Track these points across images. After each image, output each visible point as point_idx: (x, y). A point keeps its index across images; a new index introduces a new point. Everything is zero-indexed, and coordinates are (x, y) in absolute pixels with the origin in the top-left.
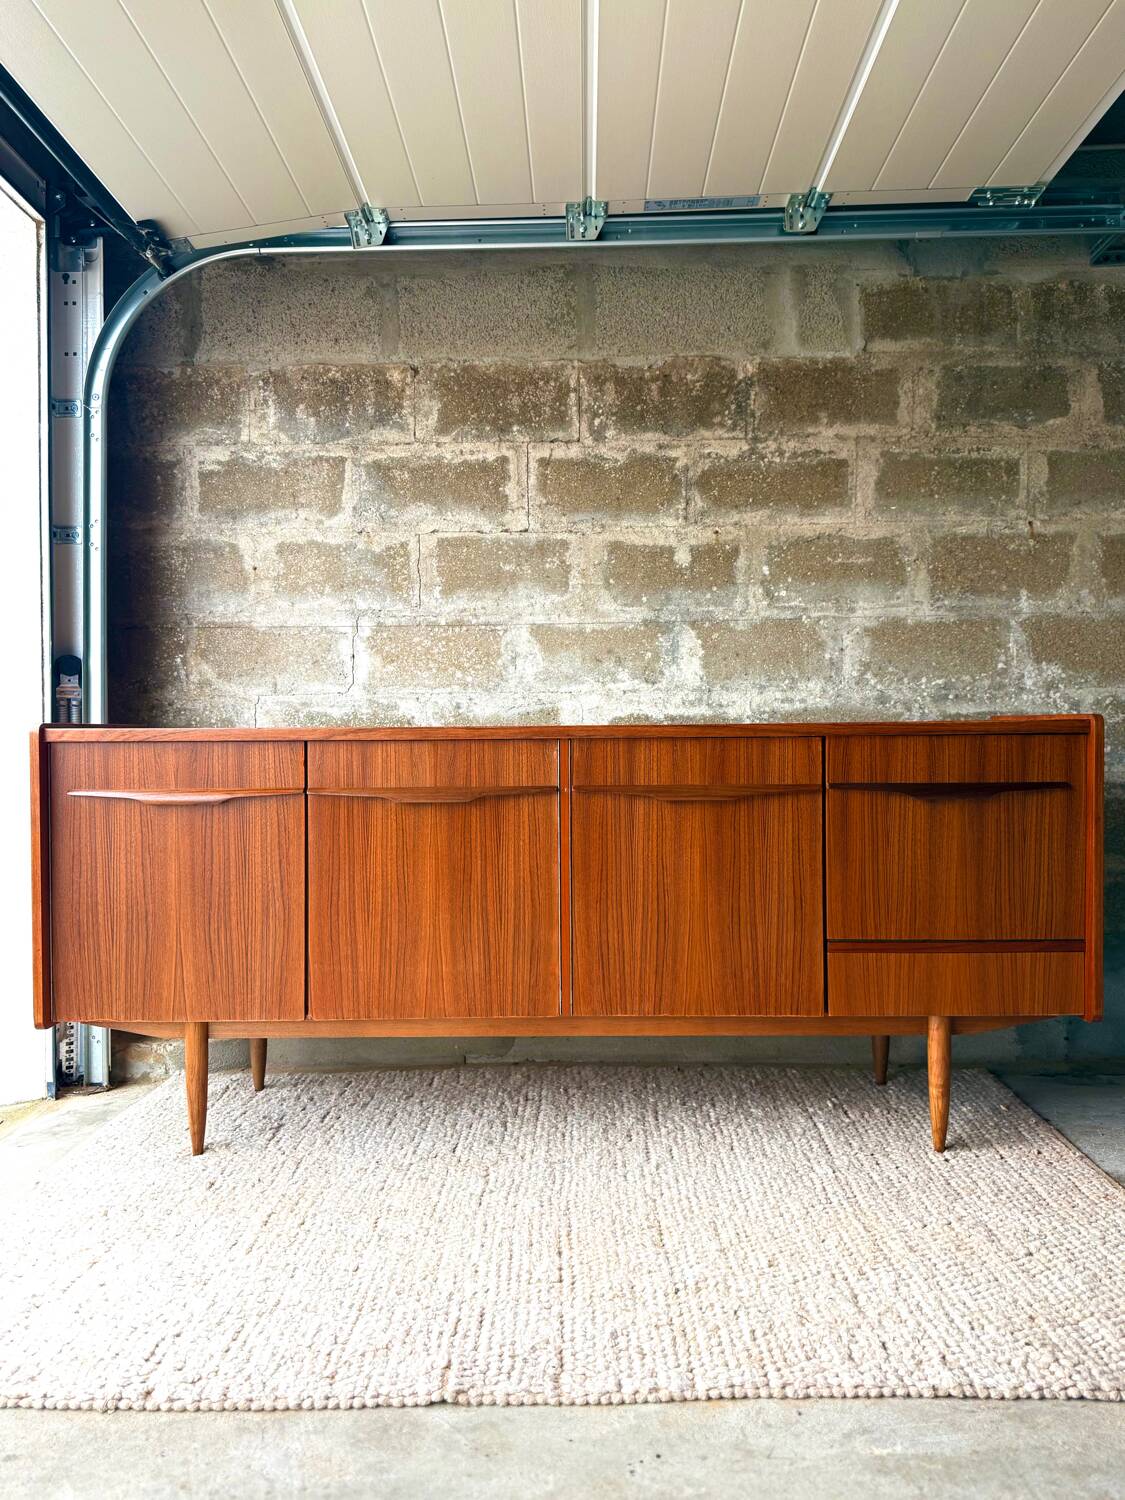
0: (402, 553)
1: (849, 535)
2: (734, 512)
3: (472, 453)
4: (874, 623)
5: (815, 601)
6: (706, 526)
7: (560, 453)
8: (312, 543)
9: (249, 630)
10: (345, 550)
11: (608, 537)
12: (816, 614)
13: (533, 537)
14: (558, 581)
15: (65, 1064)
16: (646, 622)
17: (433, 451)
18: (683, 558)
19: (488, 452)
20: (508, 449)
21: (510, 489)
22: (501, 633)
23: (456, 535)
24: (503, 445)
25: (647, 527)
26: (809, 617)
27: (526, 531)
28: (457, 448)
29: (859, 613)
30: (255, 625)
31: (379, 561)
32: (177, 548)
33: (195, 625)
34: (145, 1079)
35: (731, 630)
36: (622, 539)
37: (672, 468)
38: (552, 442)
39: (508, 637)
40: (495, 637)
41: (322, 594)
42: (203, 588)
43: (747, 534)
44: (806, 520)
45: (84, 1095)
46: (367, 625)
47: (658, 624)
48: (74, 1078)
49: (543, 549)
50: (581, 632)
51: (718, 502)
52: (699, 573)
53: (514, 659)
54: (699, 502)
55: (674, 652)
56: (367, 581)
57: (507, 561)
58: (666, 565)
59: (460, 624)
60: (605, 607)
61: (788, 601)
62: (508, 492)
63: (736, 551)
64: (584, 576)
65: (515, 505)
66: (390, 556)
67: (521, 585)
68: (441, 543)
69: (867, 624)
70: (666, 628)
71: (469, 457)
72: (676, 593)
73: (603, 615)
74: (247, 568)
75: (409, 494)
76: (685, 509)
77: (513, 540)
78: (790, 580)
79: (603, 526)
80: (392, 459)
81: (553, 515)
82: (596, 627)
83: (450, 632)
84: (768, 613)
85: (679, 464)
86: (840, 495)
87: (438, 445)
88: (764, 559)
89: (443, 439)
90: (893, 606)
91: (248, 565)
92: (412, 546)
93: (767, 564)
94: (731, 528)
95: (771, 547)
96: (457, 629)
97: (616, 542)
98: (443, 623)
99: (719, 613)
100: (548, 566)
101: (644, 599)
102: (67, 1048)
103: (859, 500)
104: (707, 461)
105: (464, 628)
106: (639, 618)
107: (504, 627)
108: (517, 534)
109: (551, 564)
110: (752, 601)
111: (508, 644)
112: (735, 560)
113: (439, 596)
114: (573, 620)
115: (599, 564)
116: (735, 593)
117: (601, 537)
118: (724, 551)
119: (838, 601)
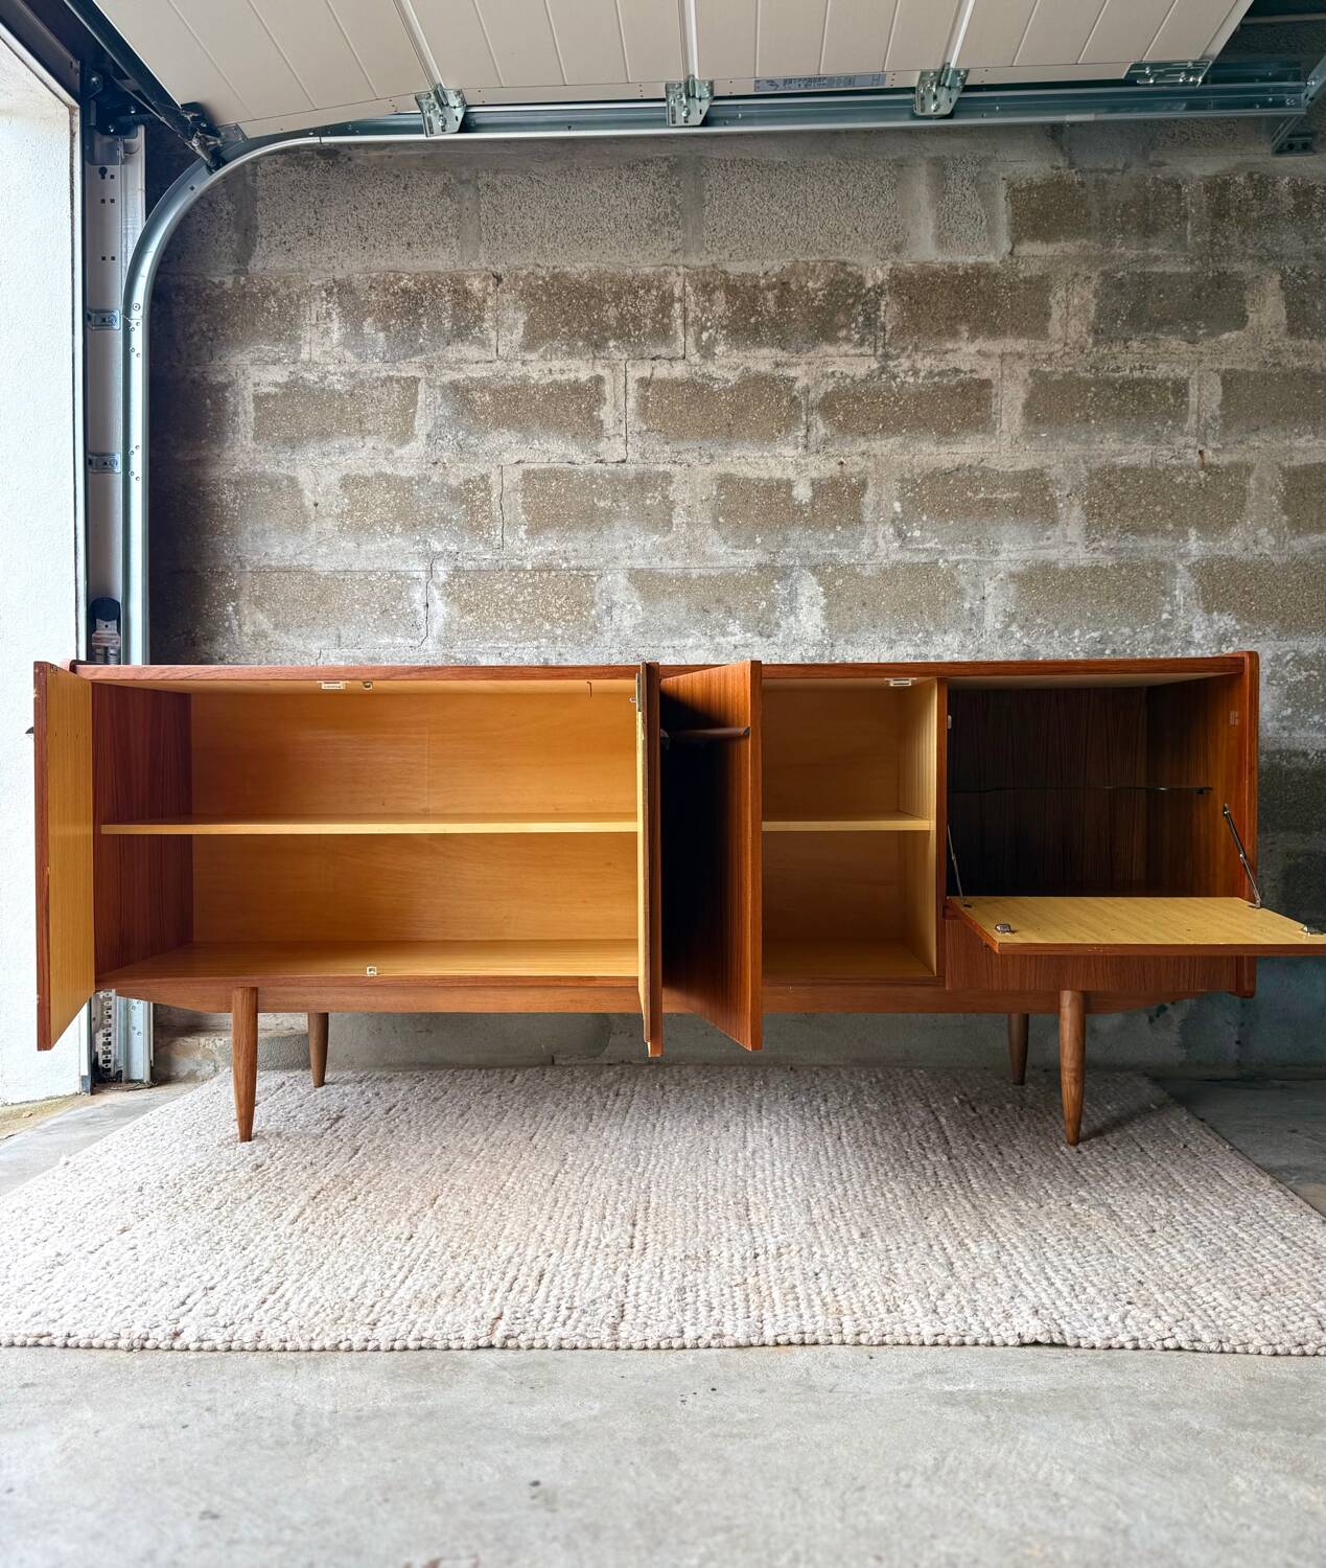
0: (482, 486)
1: (992, 467)
2: (861, 440)
3: (562, 372)
4: (1021, 568)
5: (952, 542)
6: (829, 457)
7: (662, 371)
8: (381, 475)
9: (309, 575)
10: (418, 483)
11: (718, 468)
12: (953, 558)
13: (631, 468)
14: (659, 519)
15: (101, 1057)
16: (760, 567)
17: (518, 370)
18: (802, 493)
19: (581, 370)
20: (603, 367)
21: (606, 413)
22: (595, 579)
23: (543, 466)
24: (597, 362)
25: (762, 457)
26: (946, 561)
27: (624, 461)
28: (545, 367)
29: (1003, 556)
30: (316, 569)
31: (456, 495)
32: (229, 482)
33: (249, 569)
34: (192, 1078)
35: (857, 576)
36: (732, 471)
37: (790, 388)
38: (654, 359)
39: (603, 584)
40: (588, 584)
41: (392, 534)
42: (258, 527)
43: (877, 464)
44: (943, 449)
45: (123, 1090)
46: (442, 570)
47: (774, 568)
48: (112, 1074)
49: (643, 482)
50: (687, 578)
51: (843, 428)
52: (821, 510)
53: (609, 609)
54: (821, 429)
55: (791, 601)
56: (444, 519)
57: (602, 496)
58: (784, 501)
59: (549, 568)
60: (714, 549)
61: (923, 542)
62: (602, 417)
63: (863, 485)
64: (689, 514)
65: (611, 432)
66: (468, 490)
67: (617, 524)
69: (1013, 569)
70: (784, 574)
71: (558, 377)
72: (795, 534)
73: (712, 558)
74: (307, 503)
75: (491, 420)
76: (806, 437)
77: (608, 471)
78: (924, 518)
79: (712, 457)
80: (472, 379)
81: (654, 443)
82: (703, 572)
83: (537, 578)
84: (899, 557)
85: (799, 385)
86: (982, 421)
87: (524, 363)
88: (896, 493)
89: (529, 357)
90: (1042, 548)
91: (308, 499)
92: (494, 479)
93: (899, 499)
94: (856, 458)
96: (545, 575)
97: (726, 475)
98: (529, 567)
99: (844, 556)
100: (648, 502)
101: (758, 540)
102: (104, 1039)
103: (1005, 426)
104: (831, 381)
105: (553, 573)
106: (752, 562)
107: (598, 572)
108: (614, 466)
109: (652, 499)
110: (881, 542)
111: (602, 591)
112: (862, 496)
113: (524, 537)
114: (677, 564)
115: (707, 500)
116: (863, 534)
117: (709, 469)
118: (849, 486)
119: (980, 542)
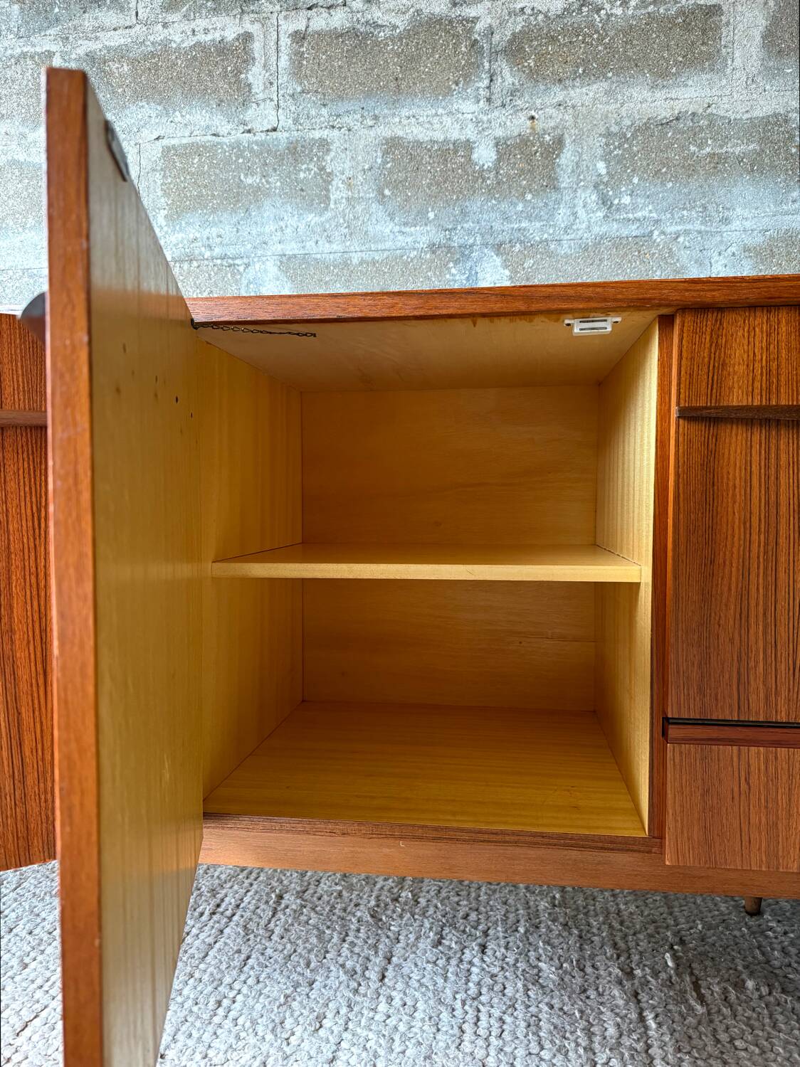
1: (722, 113)
2: (557, 88)
3: (206, 31)
4: (759, 239)
5: (671, 209)
6: (517, 110)
7: (320, 22)
8: (13, 163)
11: (384, 131)
12: (671, 229)
13: (282, 136)
14: (316, 195)
16: (433, 248)
17: (159, 33)
18: (485, 155)
19: (228, 28)
20: (252, 22)
21: (255, 76)
22: (241, 269)
23: (185, 141)
24: (246, 17)
25: (436, 115)
26: (663, 233)
27: (275, 130)
28: (188, 27)
29: (736, 224)
35: (551, 255)
36: (400, 133)
37: (470, 31)
38: (310, 9)
39: (250, 273)
40: (233, 275)
41: (24, 227)
43: (576, 117)
44: (660, 94)
47: (449, 248)
49: (296, 151)
50: (346, 264)
51: (534, 75)
52: (508, 175)
54: (508, 76)
57: (249, 171)
58: (462, 166)
60: (378, 227)
61: (634, 209)
62: (251, 79)
63: (559, 142)
64: (349, 187)
65: (261, 96)
67: (267, 203)
68: (167, 150)
69: (749, 241)
70: (461, 255)
71: (202, 37)
72: (475, 204)
73: (376, 240)
75: (129, 93)
76: (489, 88)
77: (256, 143)
78: (636, 180)
79: (376, 118)
80: (109, 49)
81: (310, 106)
82: (365, 256)
84: (604, 229)
85: (480, 26)
86: (710, 57)
87: (165, 25)
88: (600, 152)
89: (170, 17)
90: (787, 213)
92: (132, 159)
93: (605, 158)
94: (550, 111)
95: (609, 134)
96: (186, 266)
97: (392, 139)
99: (535, 230)
100: (302, 175)
101: (431, 215)
103: (738, 62)
104: (520, 19)
105: (195, 264)
106: (423, 241)
107: (246, 261)
108: (263, 135)
109: (306, 173)
110: (581, 213)
111: (250, 283)
112: (558, 156)
113: (164, 223)
114: (335, 247)
115: (370, 169)
116: (558, 202)
117: (372, 133)
118: (542, 144)
119: (705, 208)
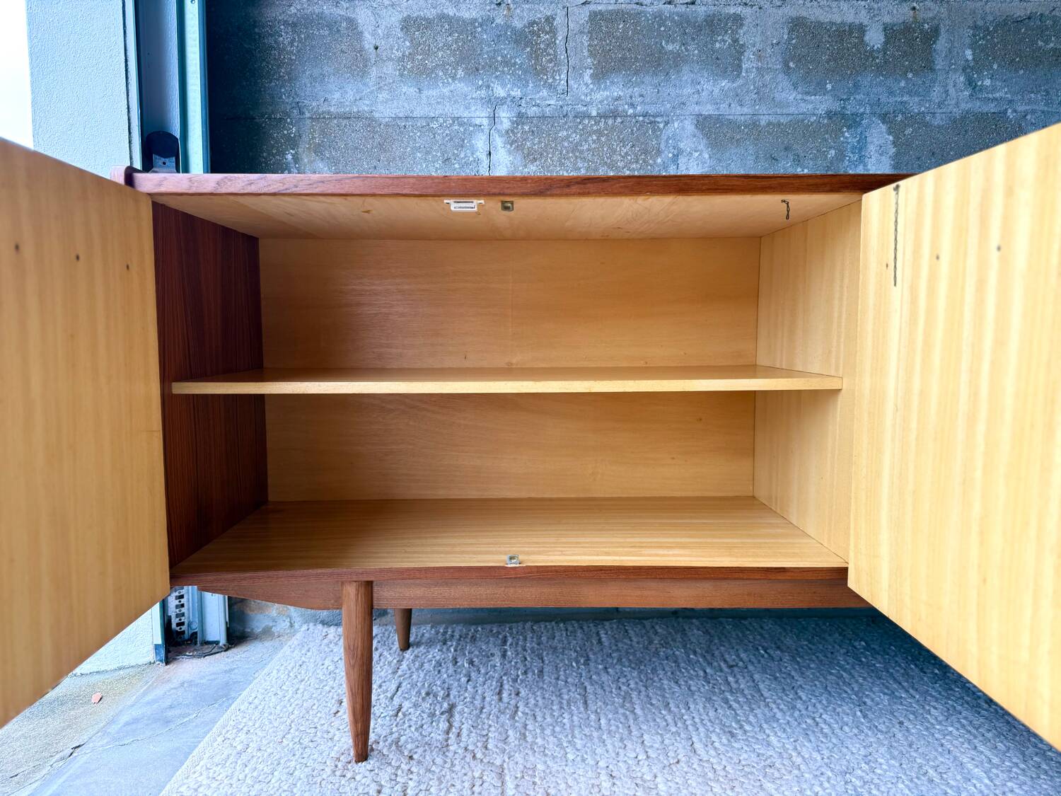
0: (547, 29)
5: (1022, 92)
8: (443, 17)
9: (370, 122)
10: (481, 25)
11: (790, 11)
12: (1021, 108)
13: (700, 9)
14: (728, 64)
15: (174, 621)
16: (830, 114)
18: (875, 38)
22: (661, 126)
23: (610, 8)
26: (1015, 111)
27: (693, 3)
30: (376, 115)
31: (523, 38)
32: (286, 23)
33: (308, 115)
34: (267, 633)
35: (927, 125)
36: (804, 14)
39: (670, 131)
40: (654, 131)
41: (454, 78)
42: (316, 72)
43: (950, 11)
45: (199, 657)
46: (505, 117)
47: (843, 116)
48: (186, 636)
49: (713, 24)
50: (755, 125)
52: (893, 56)
53: (676, 157)
55: (861, 149)
56: (506, 63)
57: (670, 39)
58: (855, 46)
59: (615, 114)
60: (784, 95)
61: (994, 90)
63: (935, 31)
64: (759, 58)
66: (533, 33)
67: (686, 68)
68: (594, 16)
70: (853, 121)
72: (866, 80)
73: (780, 105)
74: (367, 46)
77: (677, 14)
78: (995, 67)
82: (772, 119)
83: (602, 124)
84: (969, 105)
88: (968, 41)
91: (368, 41)
92: (559, 21)
93: (972, 47)
94: (930, 4)
95: (975, 27)
96: (610, 122)
97: (798, 18)
98: (594, 113)
99: (914, 104)
100: (718, 45)
101: (829, 87)
102: (177, 602)
105: (619, 120)
106: (821, 110)
107: (665, 119)
108: (683, 8)
109: (722, 43)
110: (952, 91)
111: (669, 138)
112: (934, 42)
113: (590, 82)
114: (745, 110)
115: (778, 44)
116: (933, 81)
117: (780, 12)
118: (922, 31)
119: (1048, 93)
